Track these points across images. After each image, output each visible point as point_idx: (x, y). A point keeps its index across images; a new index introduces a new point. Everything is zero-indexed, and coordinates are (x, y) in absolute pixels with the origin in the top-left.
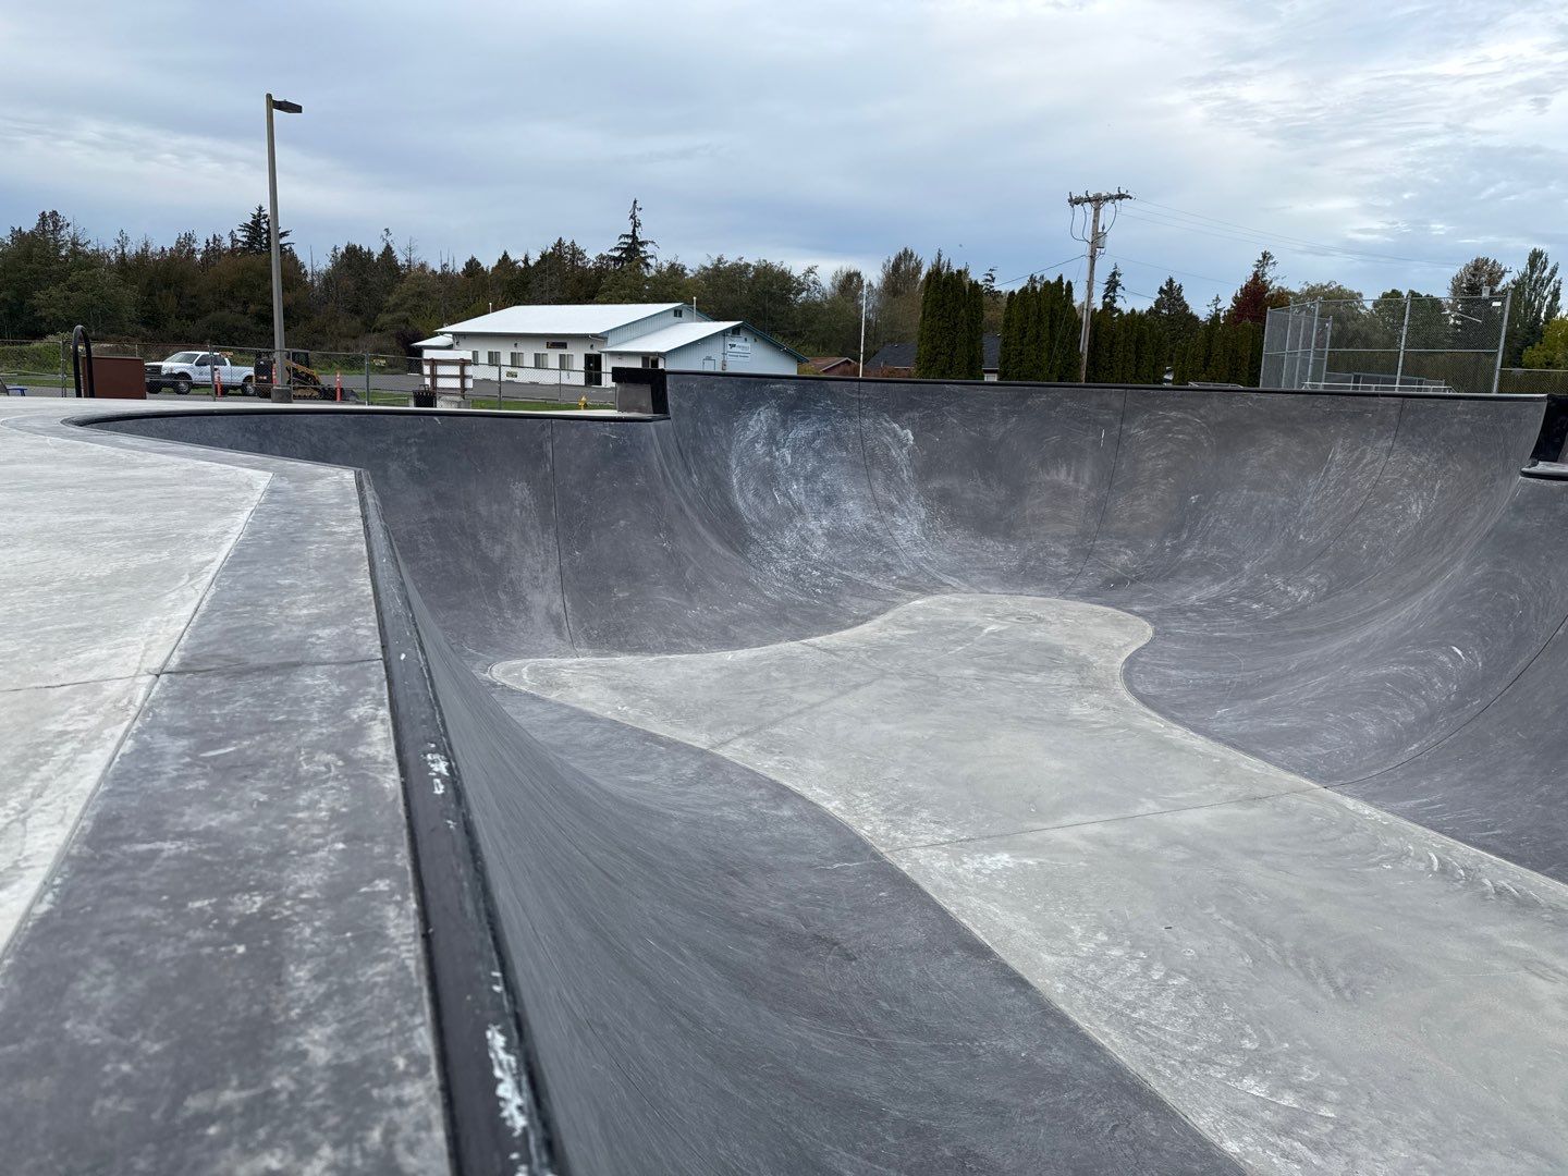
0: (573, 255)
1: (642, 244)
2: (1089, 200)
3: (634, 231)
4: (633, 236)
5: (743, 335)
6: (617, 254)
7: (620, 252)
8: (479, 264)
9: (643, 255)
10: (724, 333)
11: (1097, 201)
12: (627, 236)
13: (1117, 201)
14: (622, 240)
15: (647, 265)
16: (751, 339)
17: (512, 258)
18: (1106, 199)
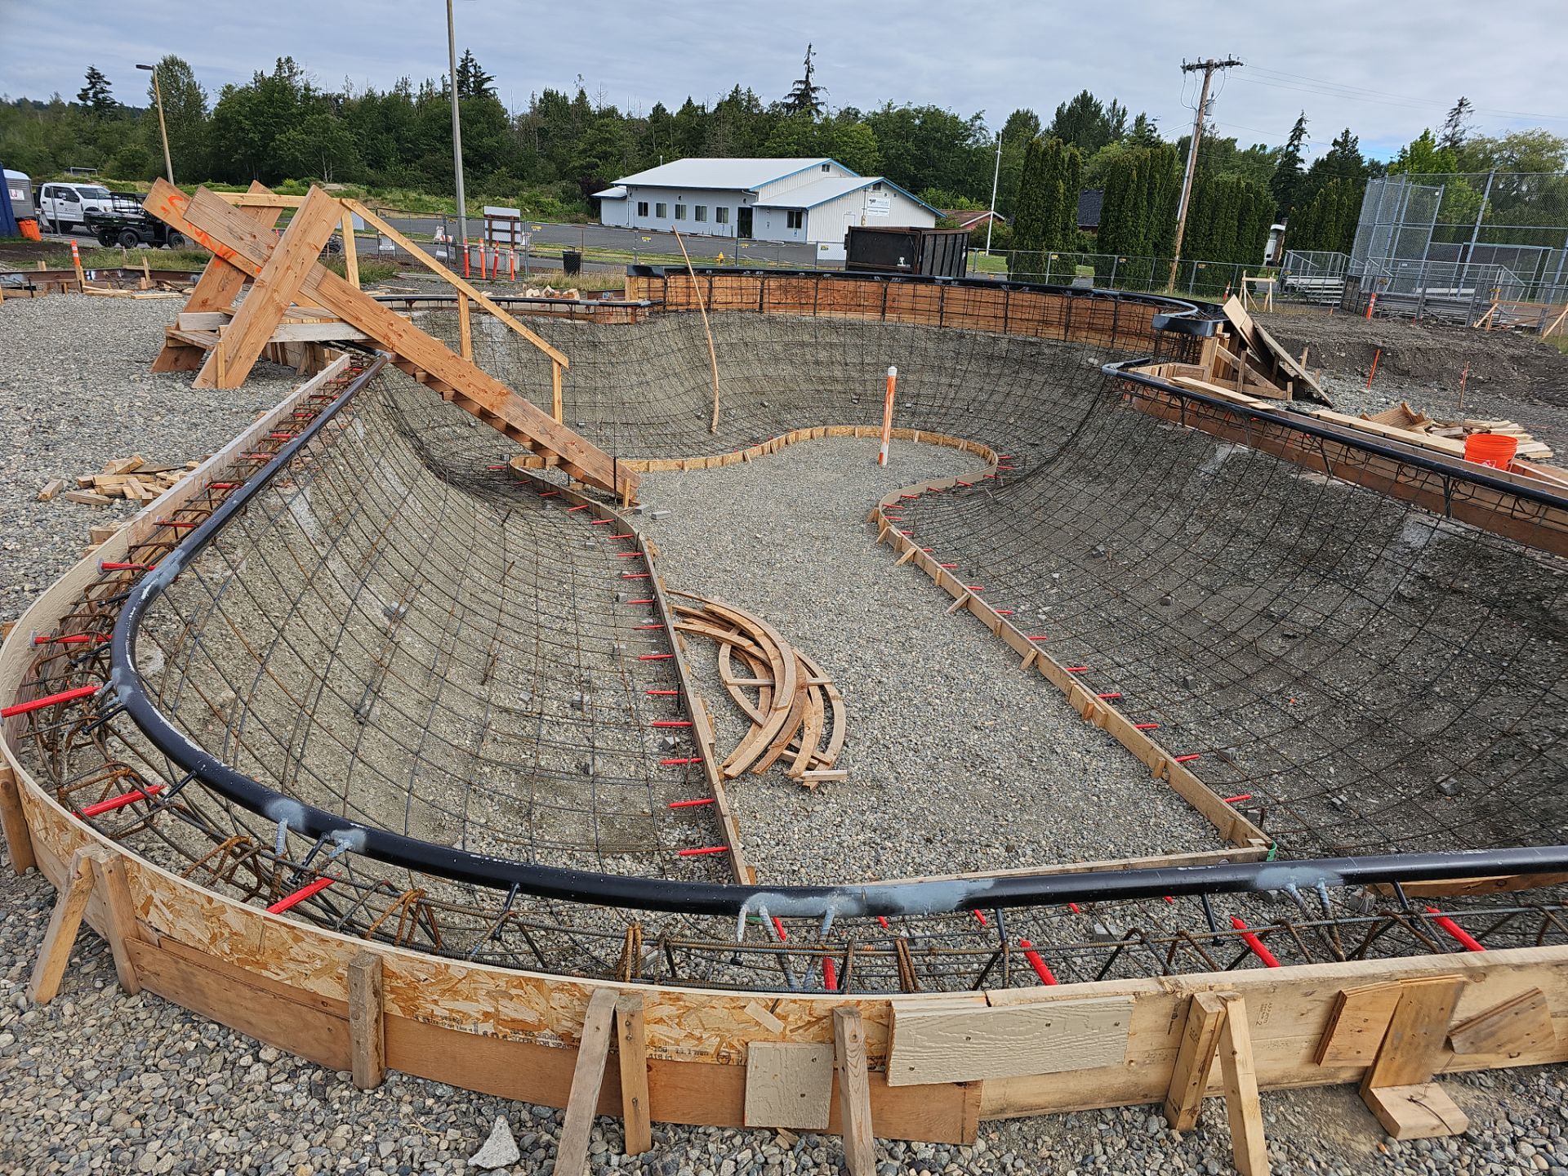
0: (749, 101)
1: (814, 89)
2: (1200, 66)
3: (807, 76)
4: (807, 82)
5: (883, 191)
6: (790, 100)
7: (793, 98)
8: (664, 110)
9: (814, 101)
10: (865, 188)
11: (1208, 67)
12: (800, 82)
13: (1227, 68)
14: (796, 86)
15: (818, 112)
16: (890, 195)
17: (696, 103)
18: (1217, 66)
